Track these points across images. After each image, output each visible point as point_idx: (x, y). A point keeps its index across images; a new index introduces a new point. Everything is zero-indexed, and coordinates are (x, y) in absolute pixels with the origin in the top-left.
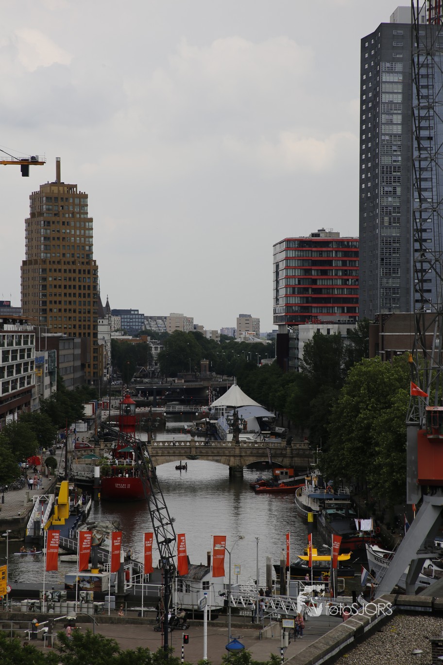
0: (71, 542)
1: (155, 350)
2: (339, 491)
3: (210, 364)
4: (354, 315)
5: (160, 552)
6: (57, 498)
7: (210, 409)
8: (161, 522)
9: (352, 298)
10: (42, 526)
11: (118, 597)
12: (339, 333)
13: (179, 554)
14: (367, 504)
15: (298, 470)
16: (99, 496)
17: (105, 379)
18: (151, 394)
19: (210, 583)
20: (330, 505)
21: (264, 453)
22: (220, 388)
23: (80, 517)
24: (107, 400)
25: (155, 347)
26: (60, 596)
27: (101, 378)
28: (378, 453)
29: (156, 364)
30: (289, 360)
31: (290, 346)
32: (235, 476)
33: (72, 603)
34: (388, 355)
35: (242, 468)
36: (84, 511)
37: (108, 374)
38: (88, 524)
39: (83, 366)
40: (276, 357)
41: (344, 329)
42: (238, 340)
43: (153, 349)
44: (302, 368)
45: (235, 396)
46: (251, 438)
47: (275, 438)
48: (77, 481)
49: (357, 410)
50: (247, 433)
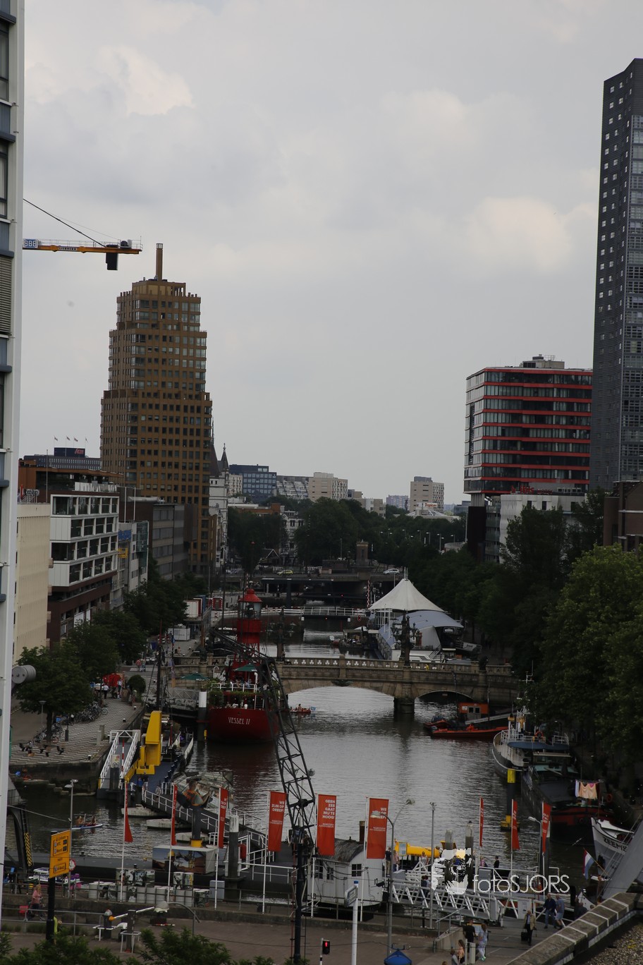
1: (291, 525)
2: (553, 739)
3: (369, 548)
4: (583, 482)
5: (292, 819)
6: (144, 735)
8: (294, 776)
9: (581, 458)
10: (122, 775)
11: (228, 883)
12: (560, 508)
13: (319, 823)
14: (594, 759)
15: (494, 707)
16: (205, 735)
17: (218, 565)
18: (283, 589)
19: (363, 867)
20: (540, 759)
21: (445, 680)
22: (383, 583)
23: (176, 764)
24: (220, 595)
25: (291, 521)
26: (145, 879)
27: (212, 563)
28: (613, 685)
30: (485, 546)
31: (487, 525)
32: (403, 711)
33: (162, 888)
34: (631, 543)
35: (412, 700)
36: (183, 756)
38: (188, 774)
39: (186, 545)
40: (466, 540)
41: (567, 502)
42: (412, 514)
43: (288, 524)
44: (504, 558)
45: (405, 596)
46: (428, 658)
47: (463, 658)
48: (173, 712)
49: (583, 621)
50: (422, 649)
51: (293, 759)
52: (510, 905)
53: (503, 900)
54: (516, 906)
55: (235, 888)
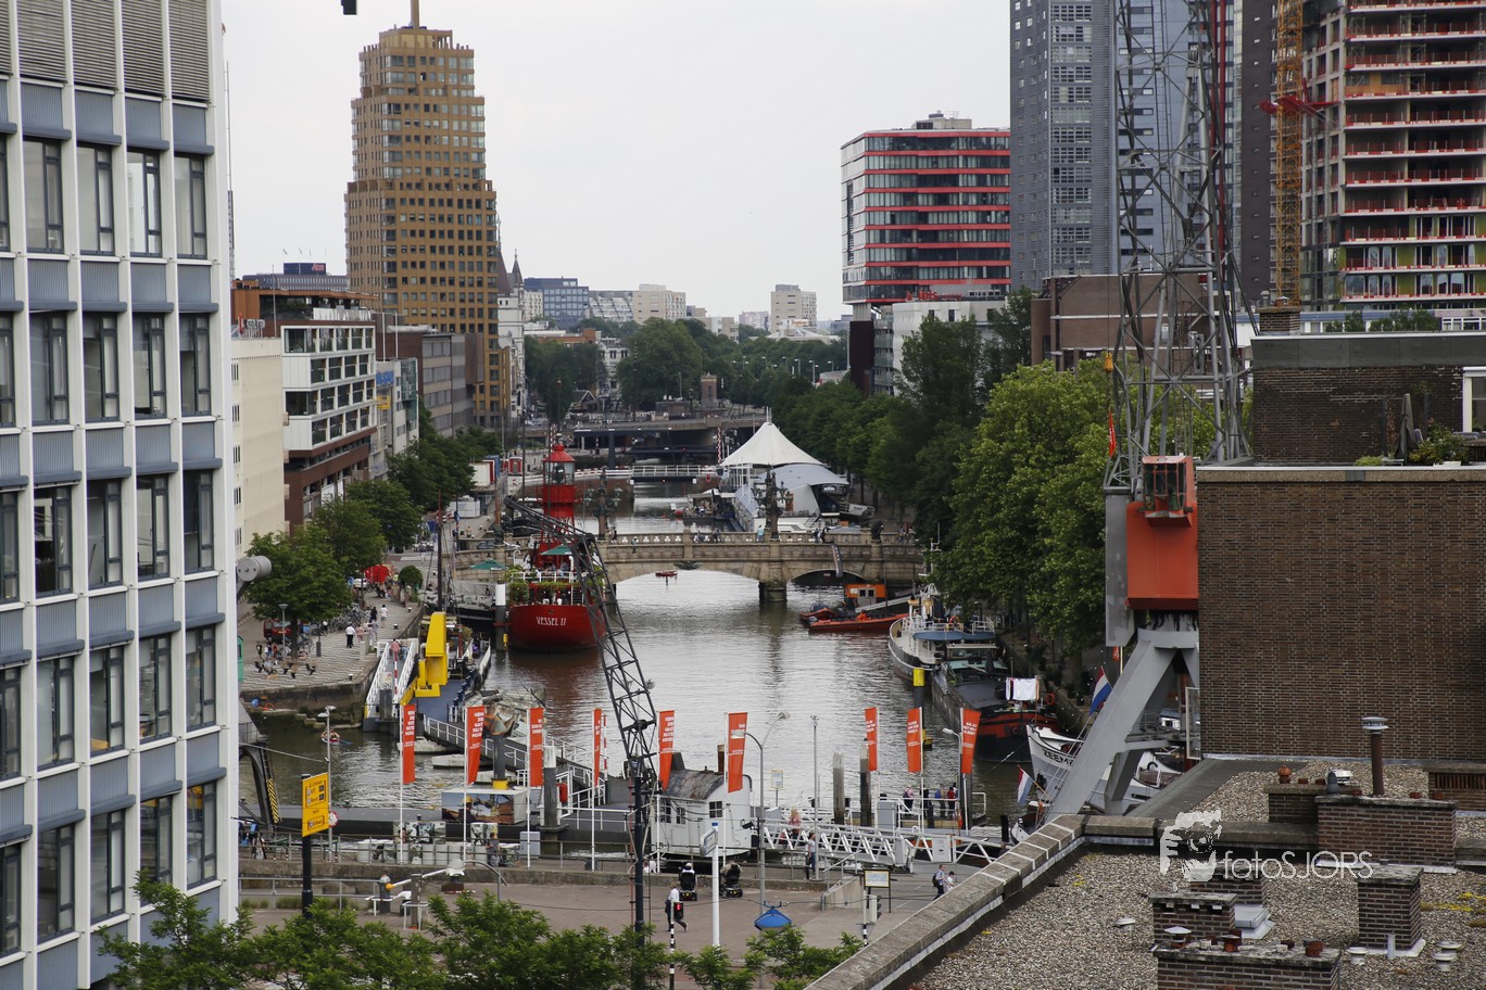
0: (452, 731)
1: (611, 358)
2: (973, 625)
3: (718, 383)
4: (1002, 281)
5: (627, 747)
6: (423, 645)
7: (720, 472)
8: (627, 689)
9: (998, 249)
10: (396, 699)
11: (545, 834)
12: (973, 317)
13: (662, 750)
14: (1028, 650)
15: (894, 588)
16: (505, 640)
17: (514, 415)
18: (604, 443)
19: (724, 805)
20: (955, 652)
21: (826, 555)
22: (738, 430)
23: (469, 681)
24: (519, 455)
25: (611, 352)
26: (433, 834)
27: (506, 412)
28: (1051, 549)
29: (613, 385)
30: (874, 374)
31: (876, 346)
32: (771, 600)
33: (456, 846)
34: (1069, 359)
35: (783, 585)
36: (476, 671)
37: (519, 404)
38: (484, 694)
39: (470, 390)
40: (849, 367)
41: (981, 310)
42: (775, 336)
43: (607, 356)
44: (899, 389)
45: (769, 445)
46: (802, 527)
47: (849, 526)
48: (462, 613)
49: (1007, 467)
50: (794, 516)
52: (922, 844)
53: (912, 840)
54: (930, 846)
55: (554, 840)
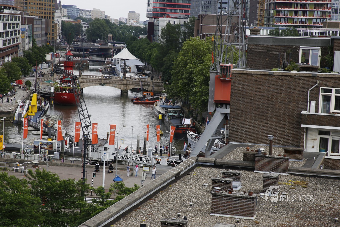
0: (37, 125)
1: (85, 28)
2: (175, 104)
3: (113, 36)
4: (188, 14)
5: (83, 132)
7: (112, 60)
8: (84, 117)
9: (187, 5)
11: (61, 153)
12: (180, 23)
13: (93, 133)
14: (189, 111)
15: (155, 93)
17: (58, 41)
18: (82, 50)
19: (108, 148)
20: (170, 111)
21: (139, 84)
22: (118, 49)
23: (42, 112)
24: (59, 52)
25: (85, 26)
26: (31, 152)
27: (56, 41)
28: (196, 85)
29: (85, 35)
30: (154, 36)
31: (154, 29)
33: (37, 155)
34: (204, 36)
35: (127, 91)
36: (45, 109)
37: (59, 39)
38: (46, 116)
39: (46, 34)
40: (147, 34)
41: (182, 21)
42: (128, 25)
43: (84, 27)
44: (160, 41)
45: (125, 54)
46: (132, 76)
47: (145, 76)
48: (42, 94)
49: (186, 64)
50: (131, 73)
51: (84, 111)
52: (158, 160)
53: (156, 159)
54: (160, 161)
55: (63, 155)
